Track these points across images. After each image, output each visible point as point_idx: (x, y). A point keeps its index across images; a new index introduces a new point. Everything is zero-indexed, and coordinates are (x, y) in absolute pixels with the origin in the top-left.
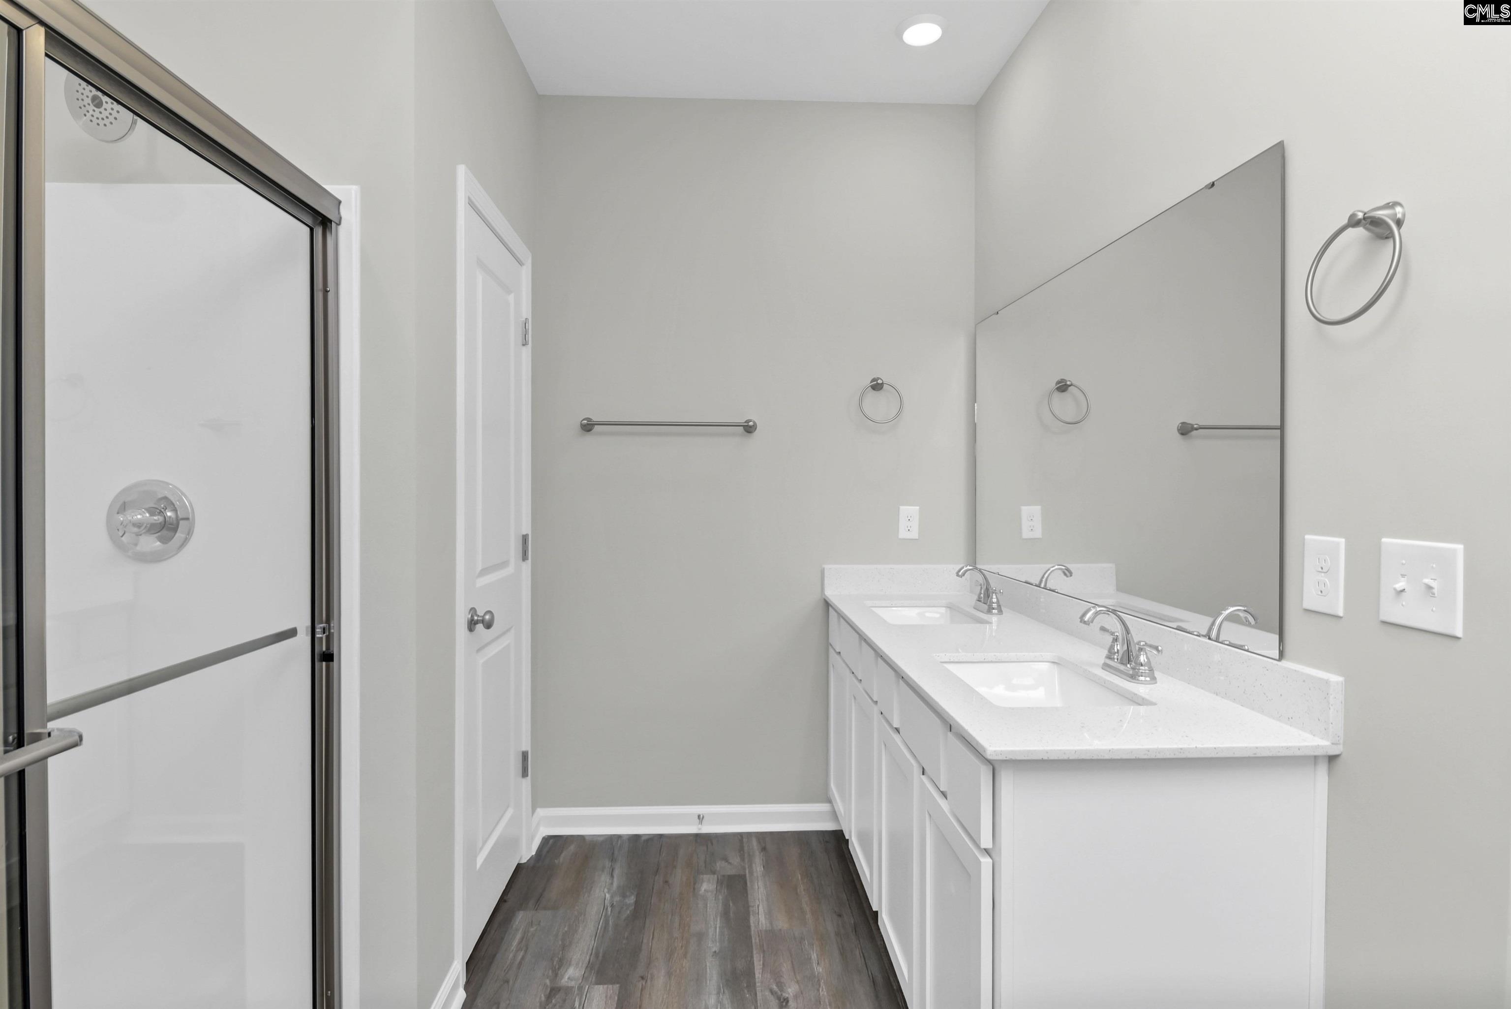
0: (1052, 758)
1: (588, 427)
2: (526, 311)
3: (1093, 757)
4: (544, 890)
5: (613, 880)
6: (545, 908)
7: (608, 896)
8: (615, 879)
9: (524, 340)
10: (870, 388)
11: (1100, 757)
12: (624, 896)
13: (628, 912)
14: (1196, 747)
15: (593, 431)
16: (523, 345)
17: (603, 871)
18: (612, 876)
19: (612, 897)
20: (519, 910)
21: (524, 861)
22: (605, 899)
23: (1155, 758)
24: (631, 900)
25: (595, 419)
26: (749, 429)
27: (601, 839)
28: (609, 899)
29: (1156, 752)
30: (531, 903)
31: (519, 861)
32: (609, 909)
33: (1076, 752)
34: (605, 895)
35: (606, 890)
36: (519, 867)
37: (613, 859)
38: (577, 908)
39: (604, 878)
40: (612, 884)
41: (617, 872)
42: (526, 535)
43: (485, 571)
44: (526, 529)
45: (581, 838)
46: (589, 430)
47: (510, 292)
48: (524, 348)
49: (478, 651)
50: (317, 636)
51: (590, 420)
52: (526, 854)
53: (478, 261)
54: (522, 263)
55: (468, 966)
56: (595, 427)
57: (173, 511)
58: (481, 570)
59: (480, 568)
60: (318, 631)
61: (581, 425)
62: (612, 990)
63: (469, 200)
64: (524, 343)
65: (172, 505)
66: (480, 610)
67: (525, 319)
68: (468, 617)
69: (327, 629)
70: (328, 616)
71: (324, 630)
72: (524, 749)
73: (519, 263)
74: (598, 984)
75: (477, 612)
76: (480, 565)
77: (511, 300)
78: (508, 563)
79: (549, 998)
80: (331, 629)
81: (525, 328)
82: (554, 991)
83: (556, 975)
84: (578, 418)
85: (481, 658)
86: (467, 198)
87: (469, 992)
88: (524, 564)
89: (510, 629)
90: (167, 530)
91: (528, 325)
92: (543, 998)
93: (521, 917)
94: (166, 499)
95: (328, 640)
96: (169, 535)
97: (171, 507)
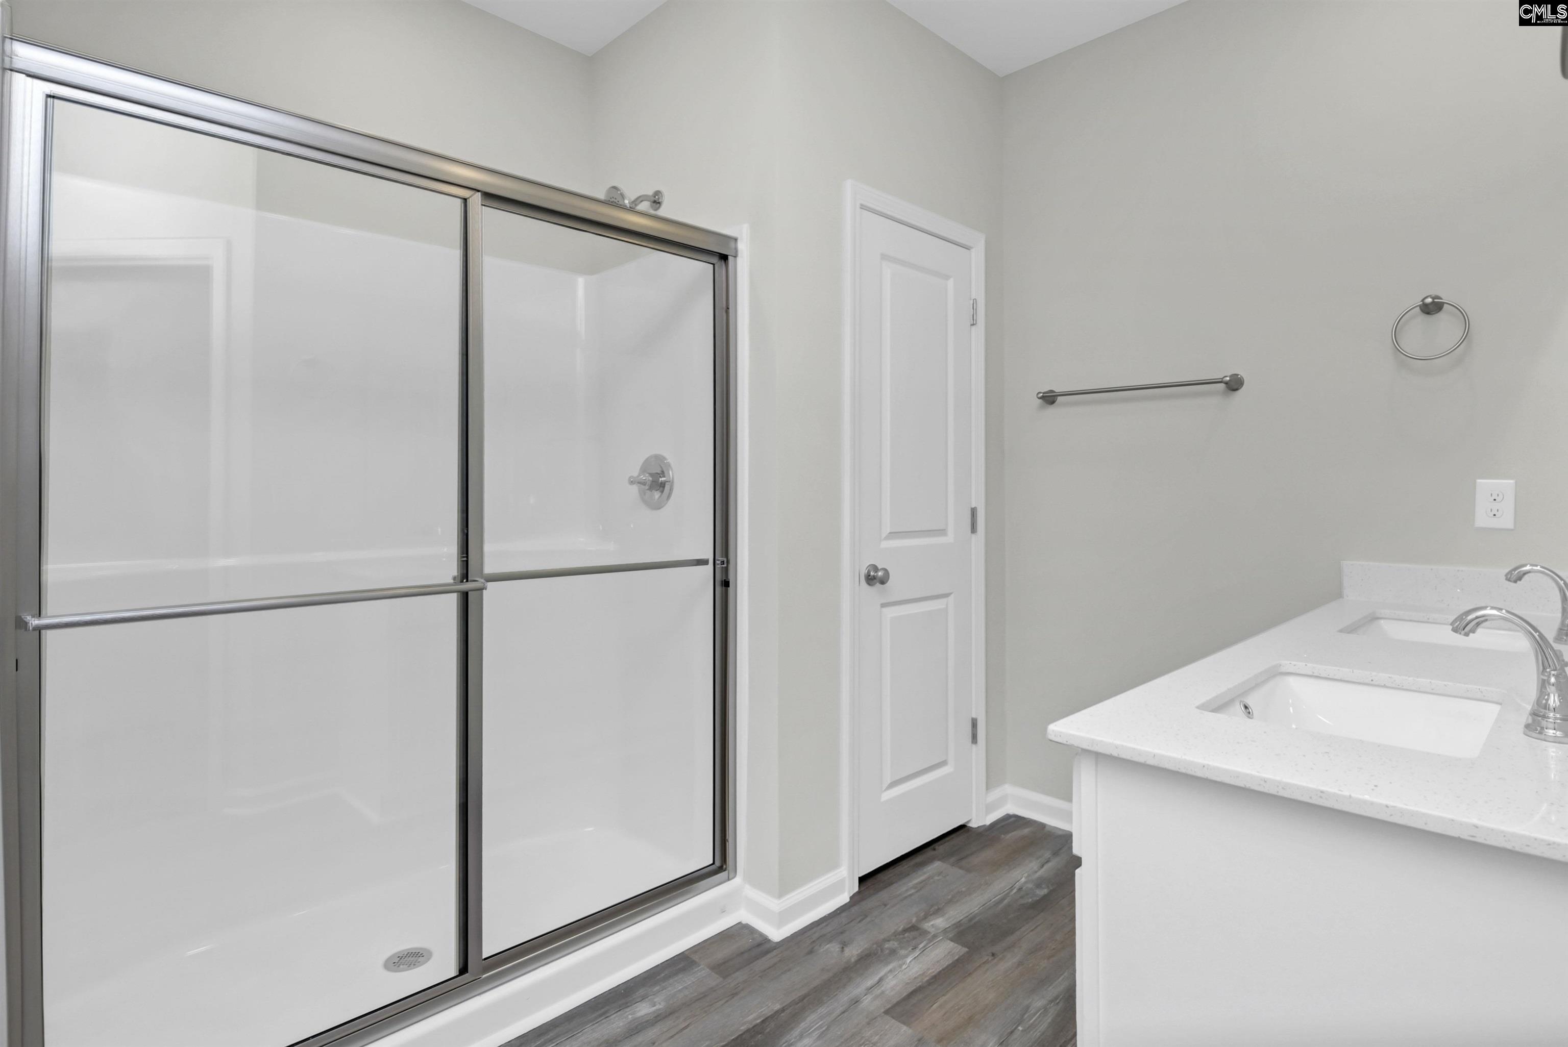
0: (1124, 756)
1: (1049, 399)
2: (978, 291)
3: (1179, 769)
4: (972, 854)
5: (1039, 870)
6: (961, 868)
7: (1023, 880)
8: (1043, 870)
9: (972, 321)
10: (1418, 308)
11: (1190, 772)
12: (1038, 886)
13: (1030, 900)
14: (1350, 796)
15: (1057, 402)
16: (973, 325)
17: (1037, 859)
18: (1042, 866)
19: (1026, 883)
20: (939, 860)
21: (973, 825)
22: (1018, 881)
23: (1276, 794)
24: (1044, 892)
25: (1058, 389)
26: (1234, 385)
27: (1060, 833)
28: (1022, 883)
29: (1278, 786)
30: (953, 859)
31: (966, 823)
32: (1015, 891)
33: (1154, 755)
34: (1022, 878)
35: (1026, 875)
36: (961, 828)
37: (1055, 854)
38: (987, 878)
39: (1033, 865)
40: (1036, 872)
41: (1050, 865)
42: (975, 508)
43: (893, 535)
44: (978, 500)
45: (1042, 826)
46: (1053, 402)
47: (947, 277)
48: (973, 328)
49: (883, 605)
50: (717, 566)
51: (1052, 391)
52: (980, 819)
53: (884, 257)
54: (972, 248)
55: (862, 880)
56: (1059, 398)
57: (664, 477)
58: (890, 533)
59: (888, 531)
60: (717, 562)
61: (1042, 398)
62: (959, 950)
63: (863, 207)
64: (972, 323)
65: (663, 472)
66: (880, 567)
67: (974, 300)
68: (864, 571)
69: (725, 562)
70: (726, 553)
71: (723, 563)
72: (974, 716)
73: (968, 248)
74: (951, 940)
75: (876, 569)
76: (887, 530)
77: (951, 283)
78: (942, 532)
79: (905, 930)
80: (728, 562)
81: (973, 309)
82: (913, 928)
83: (926, 918)
84: (1039, 391)
85: (891, 613)
86: (858, 206)
87: (856, 899)
88: (973, 536)
89: (946, 595)
90: (661, 489)
91: (976, 307)
92: (900, 929)
93: (937, 865)
94: (661, 467)
95: (726, 571)
96: (662, 492)
97: (663, 474)
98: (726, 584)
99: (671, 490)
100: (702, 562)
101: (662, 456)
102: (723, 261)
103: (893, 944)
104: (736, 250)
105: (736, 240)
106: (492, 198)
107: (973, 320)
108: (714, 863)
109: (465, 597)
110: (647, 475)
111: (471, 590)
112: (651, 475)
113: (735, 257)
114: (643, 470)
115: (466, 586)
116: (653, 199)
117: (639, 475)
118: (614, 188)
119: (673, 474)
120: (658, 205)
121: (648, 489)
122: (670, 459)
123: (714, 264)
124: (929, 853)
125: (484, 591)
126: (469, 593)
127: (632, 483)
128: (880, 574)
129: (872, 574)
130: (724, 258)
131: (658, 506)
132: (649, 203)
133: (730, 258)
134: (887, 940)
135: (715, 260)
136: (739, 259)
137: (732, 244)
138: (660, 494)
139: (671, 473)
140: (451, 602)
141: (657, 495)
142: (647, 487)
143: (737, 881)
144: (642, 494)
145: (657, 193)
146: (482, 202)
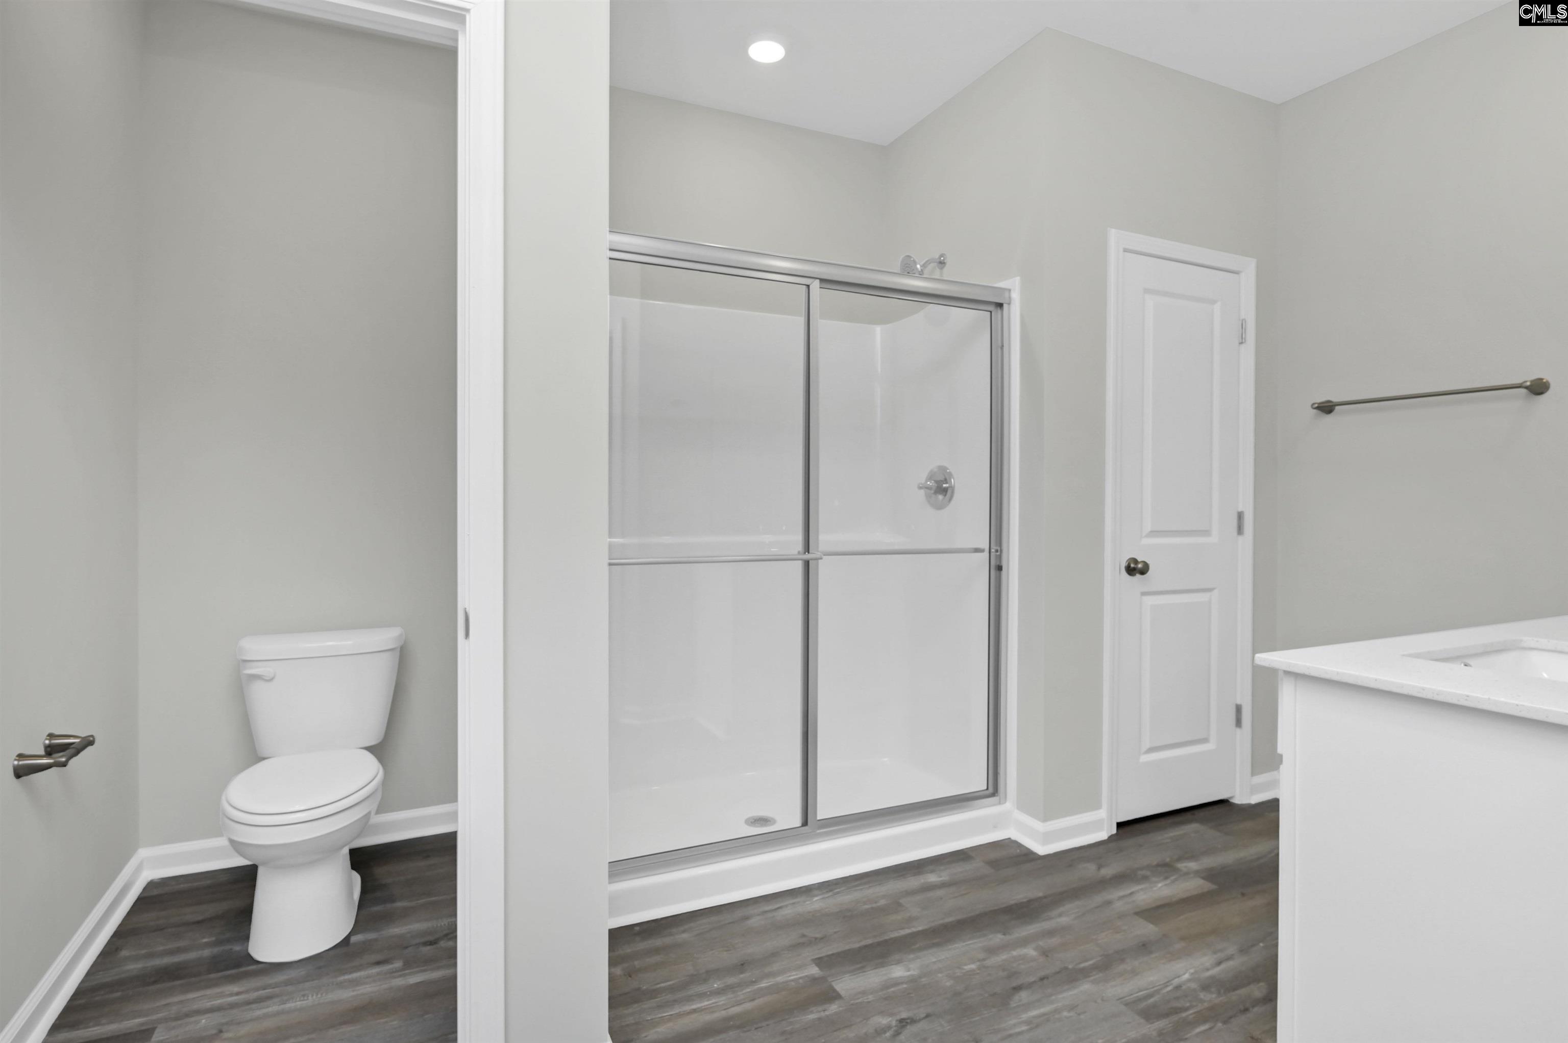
1: (1326, 408)
2: (1249, 312)
4: (1232, 822)
6: (1219, 830)
15: (1334, 411)
16: (1241, 343)
20: (1198, 822)
21: (1237, 800)
25: (1335, 399)
26: (1538, 388)
30: (1212, 822)
31: (1229, 798)
36: (1224, 802)
38: (1245, 841)
42: (1242, 512)
43: (1154, 533)
44: (1246, 504)
46: (1330, 411)
47: (1214, 302)
48: (1243, 346)
49: (1144, 594)
50: (992, 554)
51: (1329, 402)
52: (1241, 798)
53: (1147, 291)
54: (1241, 272)
55: (1120, 825)
56: (1337, 408)
57: (947, 483)
58: (1152, 532)
59: (1149, 529)
60: (993, 550)
61: (1318, 408)
62: (1208, 886)
63: (1125, 250)
64: (1241, 341)
65: (946, 480)
66: (1139, 560)
67: (1243, 320)
68: (1124, 564)
69: (999, 550)
70: (999, 542)
71: (997, 551)
72: (1239, 702)
73: (1237, 273)
74: (1203, 878)
75: (1136, 561)
76: (1148, 527)
77: (1217, 307)
78: (1206, 533)
79: (1158, 865)
80: (1001, 551)
81: (1242, 328)
82: (1165, 865)
83: (1180, 859)
84: (1313, 402)
85: (1150, 601)
86: (1121, 250)
87: (1111, 838)
88: (1240, 538)
89: (1210, 590)
90: (944, 493)
91: (1245, 325)
92: (1155, 863)
93: (1194, 826)
94: (945, 475)
95: (999, 558)
96: (945, 495)
97: (946, 481)
98: (1000, 568)
99: (953, 492)
100: (977, 550)
101: (945, 467)
102: (999, 308)
103: (1144, 872)
104: (1010, 298)
105: (1010, 290)
106: (825, 282)
107: (1242, 338)
108: (987, 789)
109: (807, 564)
110: (933, 482)
111: (812, 559)
112: (936, 482)
113: (1009, 304)
114: (930, 478)
115: (807, 556)
116: (938, 260)
117: (926, 481)
118: (909, 256)
119: (954, 481)
120: (943, 265)
121: (933, 493)
122: (951, 469)
123: (991, 312)
124: (1188, 815)
125: (820, 561)
126: (810, 562)
127: (920, 488)
128: (1140, 566)
129: (1132, 565)
130: (1000, 305)
131: (940, 507)
132: (936, 264)
133: (1005, 306)
134: (1141, 869)
135: (991, 308)
136: (1012, 306)
137: (1007, 294)
138: (943, 497)
139: (952, 480)
140: (799, 566)
141: (940, 497)
142: (932, 492)
143: (1008, 806)
144: (928, 497)
145: (942, 255)
146: (820, 285)
